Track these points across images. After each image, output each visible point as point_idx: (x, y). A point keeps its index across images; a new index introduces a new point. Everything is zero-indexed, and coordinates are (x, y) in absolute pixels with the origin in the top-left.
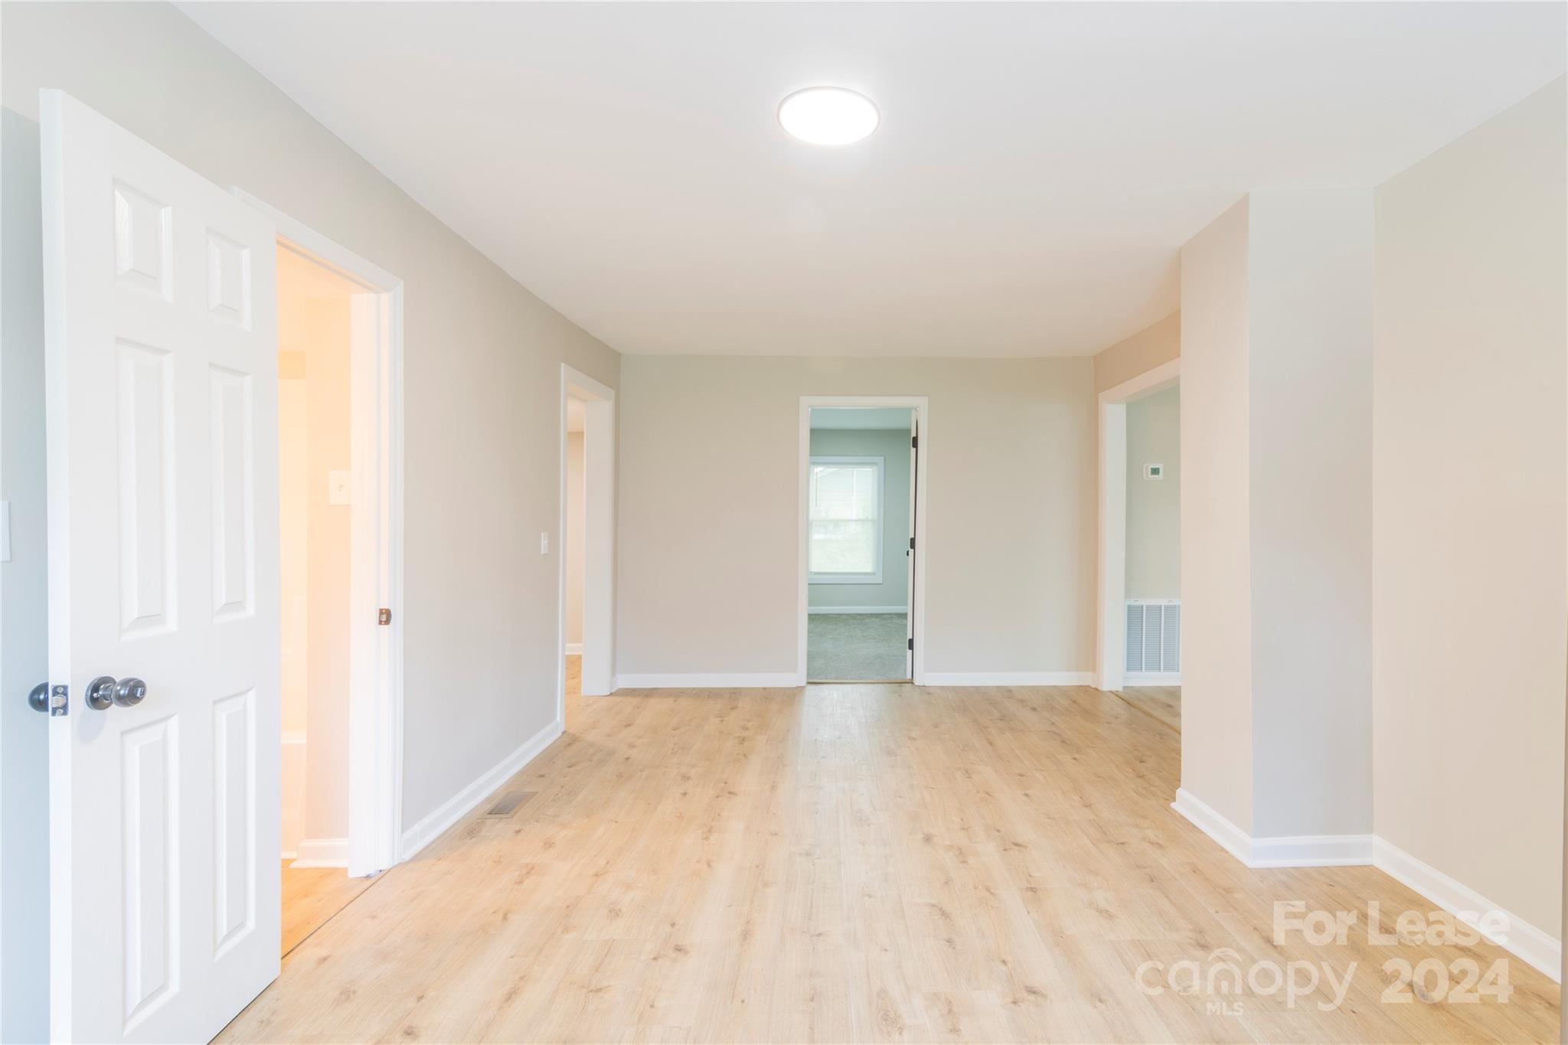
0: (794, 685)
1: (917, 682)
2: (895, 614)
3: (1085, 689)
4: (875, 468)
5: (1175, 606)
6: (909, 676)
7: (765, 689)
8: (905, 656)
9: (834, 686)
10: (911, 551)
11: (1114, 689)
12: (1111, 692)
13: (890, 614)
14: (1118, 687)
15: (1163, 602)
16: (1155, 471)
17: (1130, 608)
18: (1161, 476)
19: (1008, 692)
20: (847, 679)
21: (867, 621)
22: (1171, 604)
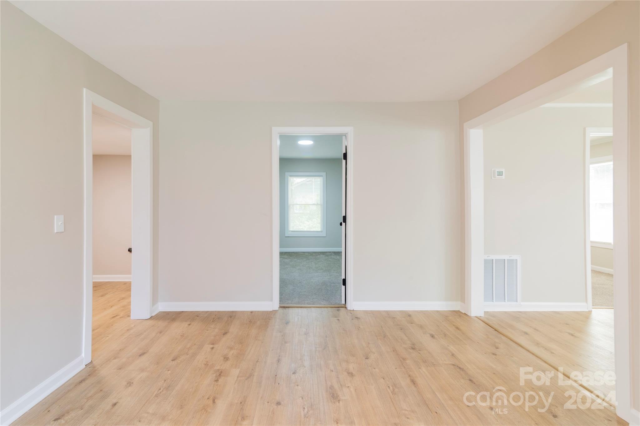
0: (270, 309)
1: (350, 306)
2: (333, 252)
3: (458, 313)
4: (321, 178)
5: (513, 260)
6: (343, 302)
7: (252, 312)
8: (341, 290)
9: (296, 309)
10: (344, 224)
11: (478, 315)
12: (476, 317)
13: (330, 252)
14: (481, 314)
15: (506, 257)
16: (500, 174)
17: (486, 261)
18: (503, 177)
19: (408, 315)
20: (304, 304)
21: (318, 257)
22: (511, 258)
